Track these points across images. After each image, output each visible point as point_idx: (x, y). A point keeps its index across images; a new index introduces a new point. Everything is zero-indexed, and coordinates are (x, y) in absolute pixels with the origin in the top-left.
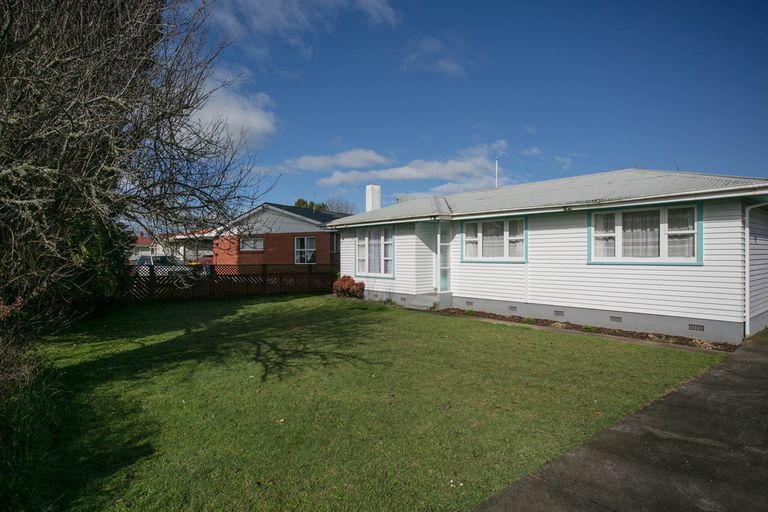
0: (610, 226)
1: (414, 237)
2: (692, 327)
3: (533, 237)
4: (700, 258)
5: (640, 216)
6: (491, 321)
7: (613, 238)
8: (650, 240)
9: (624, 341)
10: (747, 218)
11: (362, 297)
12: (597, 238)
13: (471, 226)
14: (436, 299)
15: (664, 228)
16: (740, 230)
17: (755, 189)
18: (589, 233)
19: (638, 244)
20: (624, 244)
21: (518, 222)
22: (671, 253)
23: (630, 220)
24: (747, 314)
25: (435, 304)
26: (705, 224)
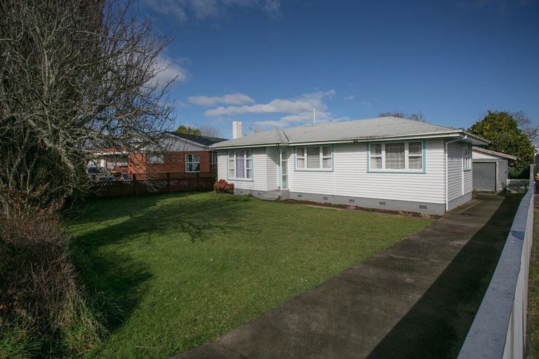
0: (379, 151)
1: (266, 155)
2: (421, 207)
3: (338, 157)
4: (424, 170)
5: (394, 146)
6: (314, 206)
7: (380, 158)
8: (400, 159)
9: (386, 216)
10: (446, 148)
11: (232, 193)
12: (372, 158)
13: (300, 149)
14: (280, 194)
15: (407, 152)
16: (443, 154)
17: (449, 134)
18: (368, 155)
19: (393, 161)
20: (386, 161)
21: (328, 148)
22: (410, 167)
23: (389, 148)
24: (447, 199)
25: (279, 197)
26: (427, 151)
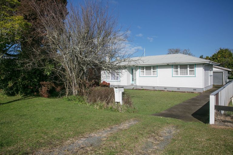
0: (177, 68)
1: (126, 70)
2: (194, 90)
3: (159, 70)
4: (195, 75)
5: (183, 66)
7: (178, 71)
8: (185, 71)
10: (204, 67)
12: (174, 71)
13: (142, 68)
15: (188, 69)
16: (202, 69)
17: (205, 62)
18: (172, 70)
19: (183, 72)
20: (180, 72)
21: (155, 67)
22: (190, 74)
23: (181, 67)
24: (204, 86)
25: (133, 88)
26: (196, 68)
